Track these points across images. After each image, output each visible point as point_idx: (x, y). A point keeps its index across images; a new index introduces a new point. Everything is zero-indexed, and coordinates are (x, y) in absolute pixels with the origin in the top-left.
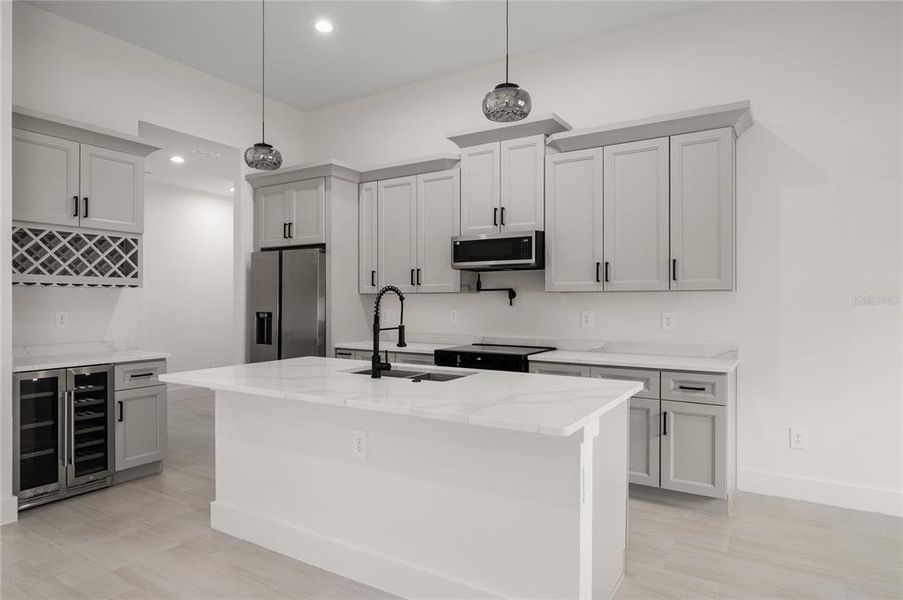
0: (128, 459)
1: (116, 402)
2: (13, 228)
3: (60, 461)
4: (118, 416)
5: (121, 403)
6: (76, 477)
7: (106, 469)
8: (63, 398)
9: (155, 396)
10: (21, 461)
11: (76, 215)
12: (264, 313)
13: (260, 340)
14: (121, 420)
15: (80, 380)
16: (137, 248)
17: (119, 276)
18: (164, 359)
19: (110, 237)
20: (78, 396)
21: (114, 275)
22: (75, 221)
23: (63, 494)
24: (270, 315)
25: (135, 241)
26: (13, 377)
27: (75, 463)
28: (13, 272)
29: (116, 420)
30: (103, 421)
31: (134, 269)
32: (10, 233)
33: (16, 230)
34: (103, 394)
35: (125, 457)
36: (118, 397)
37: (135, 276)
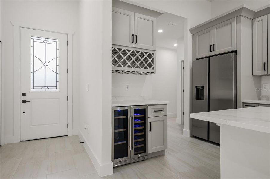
0: (153, 148)
1: (149, 123)
2: (112, 48)
3: (128, 147)
4: (149, 129)
5: (151, 123)
6: (134, 155)
7: (145, 152)
8: (130, 119)
9: (163, 120)
10: (115, 145)
11: (133, 43)
12: (200, 86)
13: (197, 98)
14: (151, 131)
15: (136, 111)
16: (154, 57)
17: (147, 69)
18: (166, 104)
19: (144, 52)
20: (135, 118)
21: (146, 68)
22: (132, 45)
23: (129, 161)
24: (203, 87)
25: (153, 54)
26: (112, 109)
27: (134, 148)
28: (112, 66)
29: (149, 131)
30: (144, 130)
31: (152, 66)
32: (111, 50)
33: (113, 49)
34: (144, 118)
35: (152, 147)
36: (150, 120)
37: (153, 69)
